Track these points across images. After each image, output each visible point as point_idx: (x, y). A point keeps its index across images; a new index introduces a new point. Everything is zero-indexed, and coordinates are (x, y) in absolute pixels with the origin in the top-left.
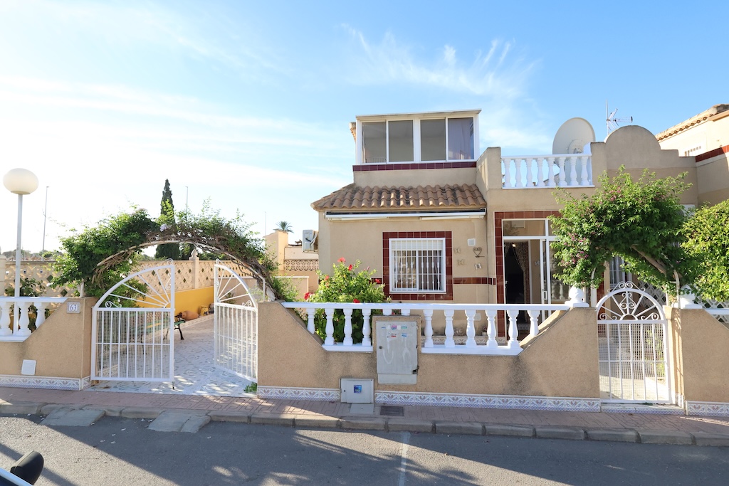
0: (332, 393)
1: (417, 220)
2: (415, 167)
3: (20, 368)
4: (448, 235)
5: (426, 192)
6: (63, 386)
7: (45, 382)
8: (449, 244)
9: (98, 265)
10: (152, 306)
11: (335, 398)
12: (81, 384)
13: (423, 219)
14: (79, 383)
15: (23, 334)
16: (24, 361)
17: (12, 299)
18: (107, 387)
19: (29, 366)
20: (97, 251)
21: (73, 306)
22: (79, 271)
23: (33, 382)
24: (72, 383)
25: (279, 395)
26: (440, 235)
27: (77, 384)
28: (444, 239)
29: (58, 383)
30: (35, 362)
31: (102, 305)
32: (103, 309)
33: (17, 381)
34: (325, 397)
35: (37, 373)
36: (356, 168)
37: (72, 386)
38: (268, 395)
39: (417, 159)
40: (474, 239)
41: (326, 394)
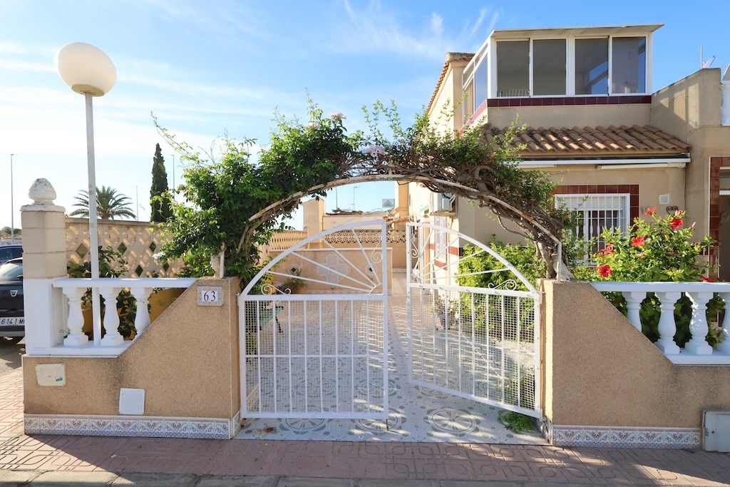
0: (686, 435)
1: (593, 169)
2: (570, 101)
3: (116, 402)
4: (633, 190)
5: (591, 134)
6: (198, 431)
7: (164, 426)
8: (635, 201)
9: (250, 220)
10: (349, 292)
11: (691, 443)
12: (231, 428)
13: (603, 167)
14: (228, 426)
15: (112, 344)
16: (123, 390)
17: (84, 283)
18: (270, 430)
19: (131, 400)
20: (257, 193)
21: (210, 294)
22: (221, 230)
23: (141, 427)
24: (215, 427)
25: (592, 440)
26: (621, 189)
27: (225, 428)
28: (628, 196)
29: (189, 427)
30: (143, 392)
31: (254, 291)
32: (257, 298)
33: (112, 425)
34: (674, 441)
35: (148, 410)
36: (492, 103)
37: (214, 433)
38: (573, 440)
39: (571, 91)
40: (668, 196)
41: (675, 437)
